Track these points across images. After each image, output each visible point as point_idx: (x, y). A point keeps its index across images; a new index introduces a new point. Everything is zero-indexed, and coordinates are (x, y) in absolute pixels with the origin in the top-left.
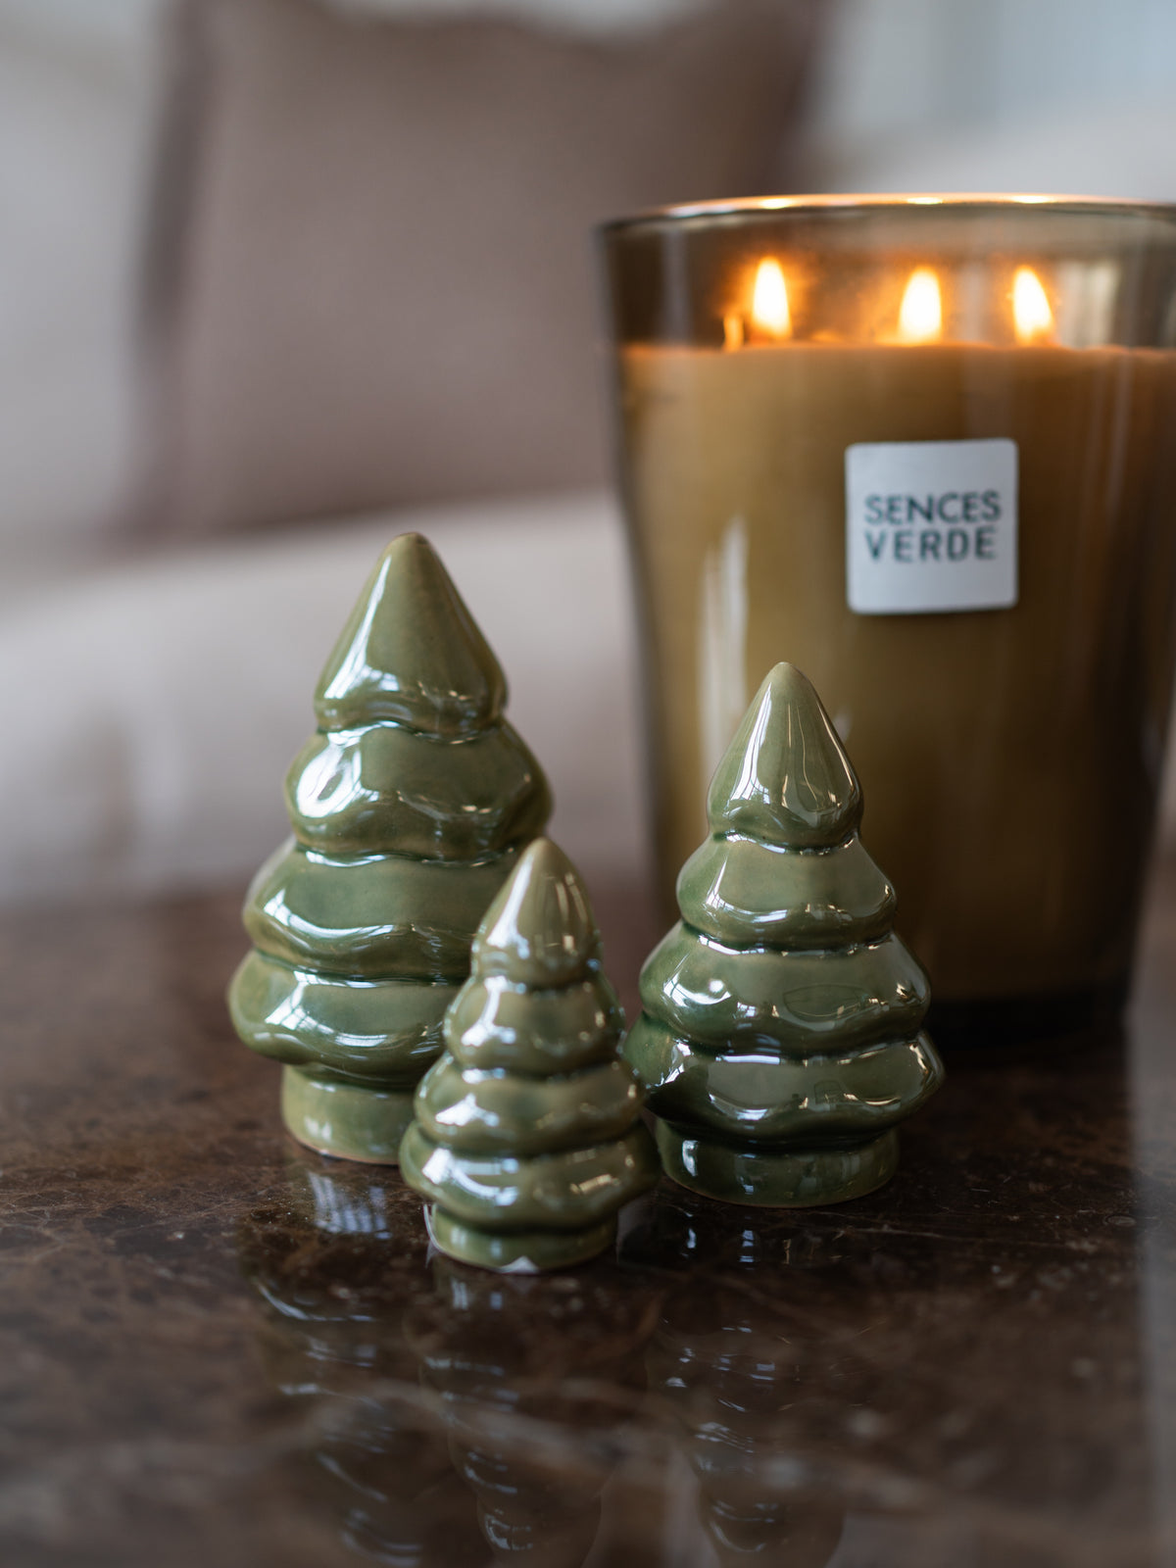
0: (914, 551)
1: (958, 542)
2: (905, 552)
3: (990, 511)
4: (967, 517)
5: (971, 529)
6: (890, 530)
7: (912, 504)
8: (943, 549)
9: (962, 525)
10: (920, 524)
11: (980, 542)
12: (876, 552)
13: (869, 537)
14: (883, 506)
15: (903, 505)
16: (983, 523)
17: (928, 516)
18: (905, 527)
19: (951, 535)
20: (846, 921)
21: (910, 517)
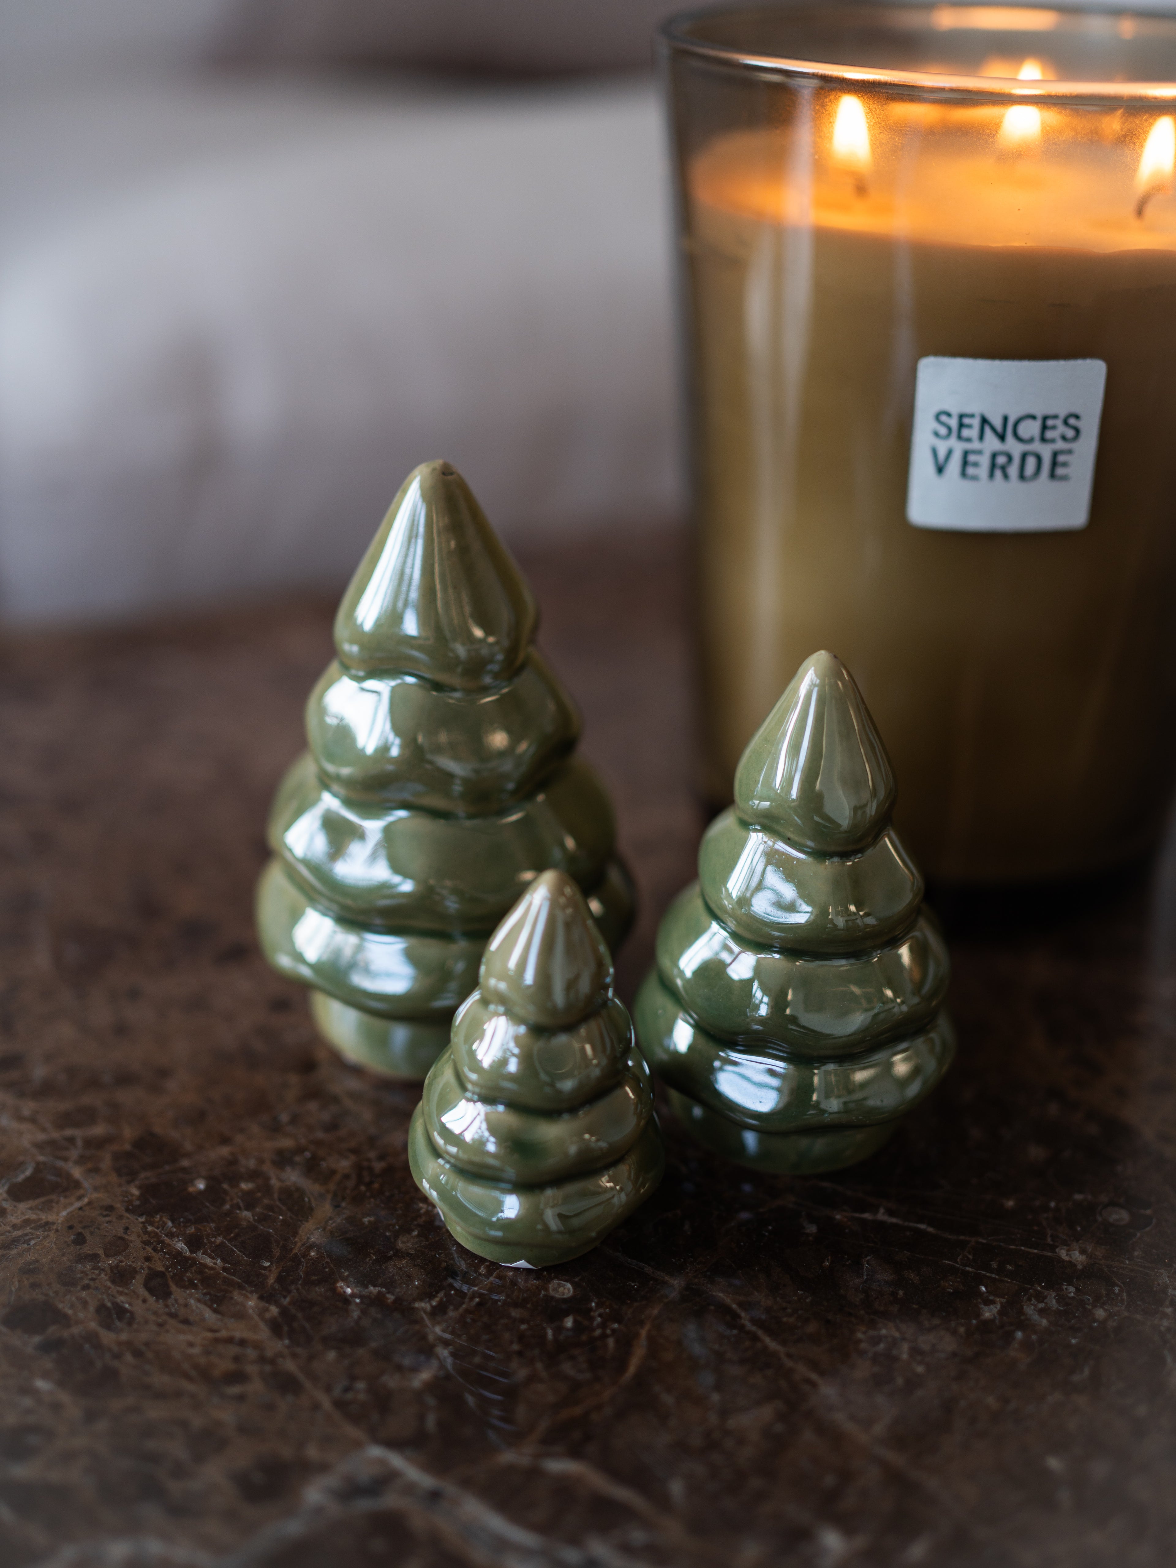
0: (983, 471)
1: (1031, 462)
2: (970, 471)
3: (1070, 433)
4: (1043, 439)
5: (1046, 452)
6: (959, 448)
7: (984, 421)
8: (1013, 470)
9: (1037, 446)
10: (991, 443)
11: (1054, 464)
12: (940, 470)
13: (934, 452)
14: (953, 423)
15: (976, 422)
16: (1060, 445)
17: (1002, 437)
18: (976, 445)
19: (1024, 456)
20: (867, 926)
21: (981, 437)
